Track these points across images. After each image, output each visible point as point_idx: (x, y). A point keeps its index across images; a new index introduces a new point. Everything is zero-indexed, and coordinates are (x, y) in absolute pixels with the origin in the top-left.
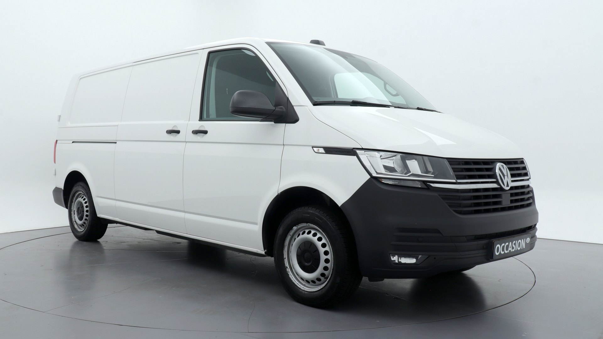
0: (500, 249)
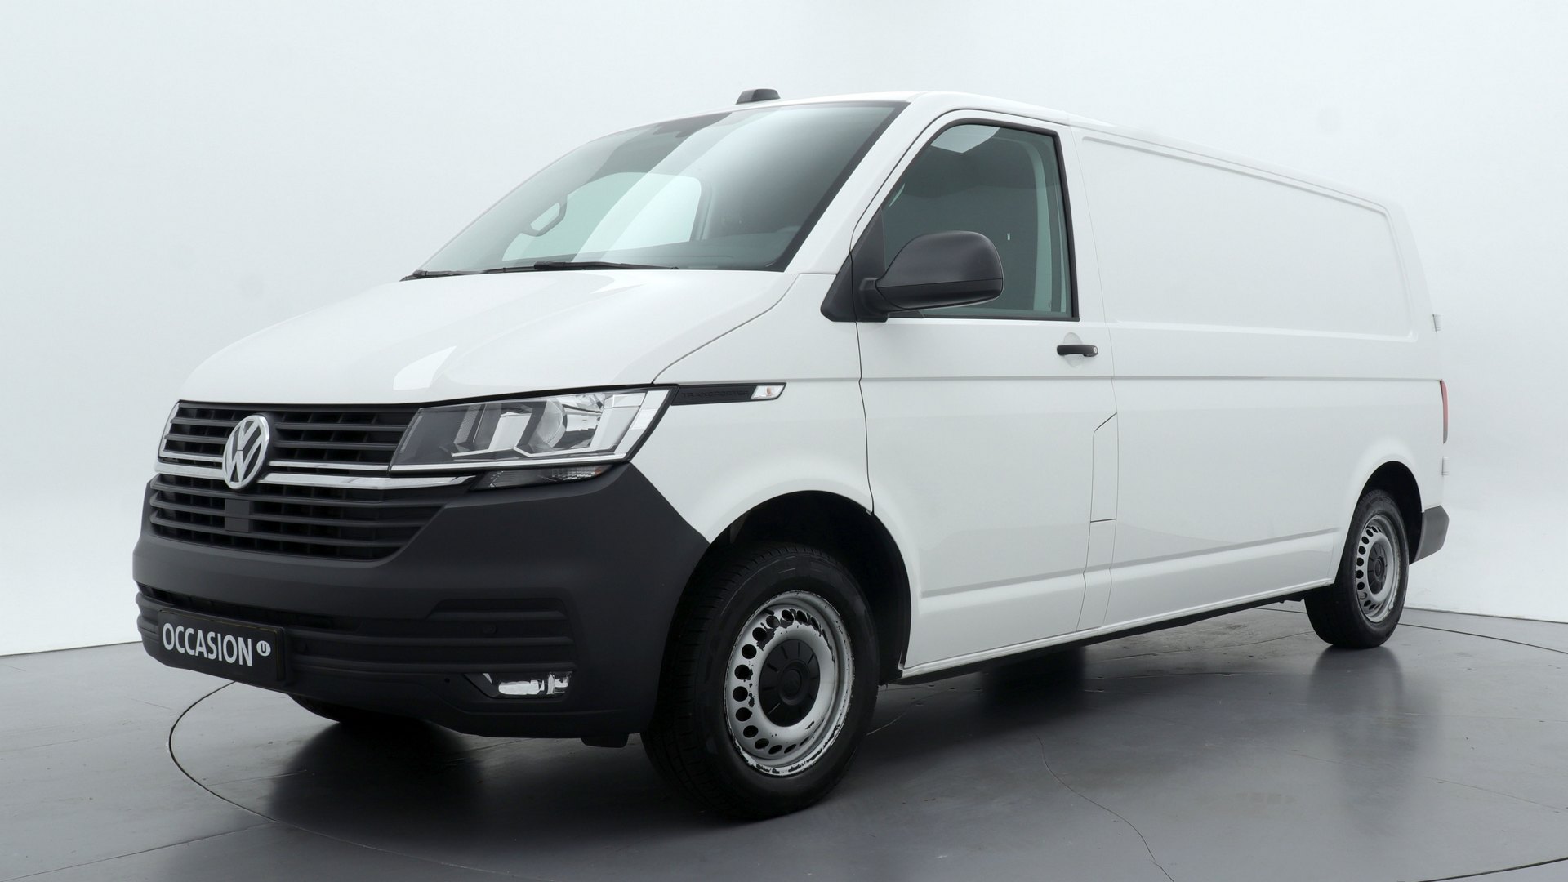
0: (175, 638)
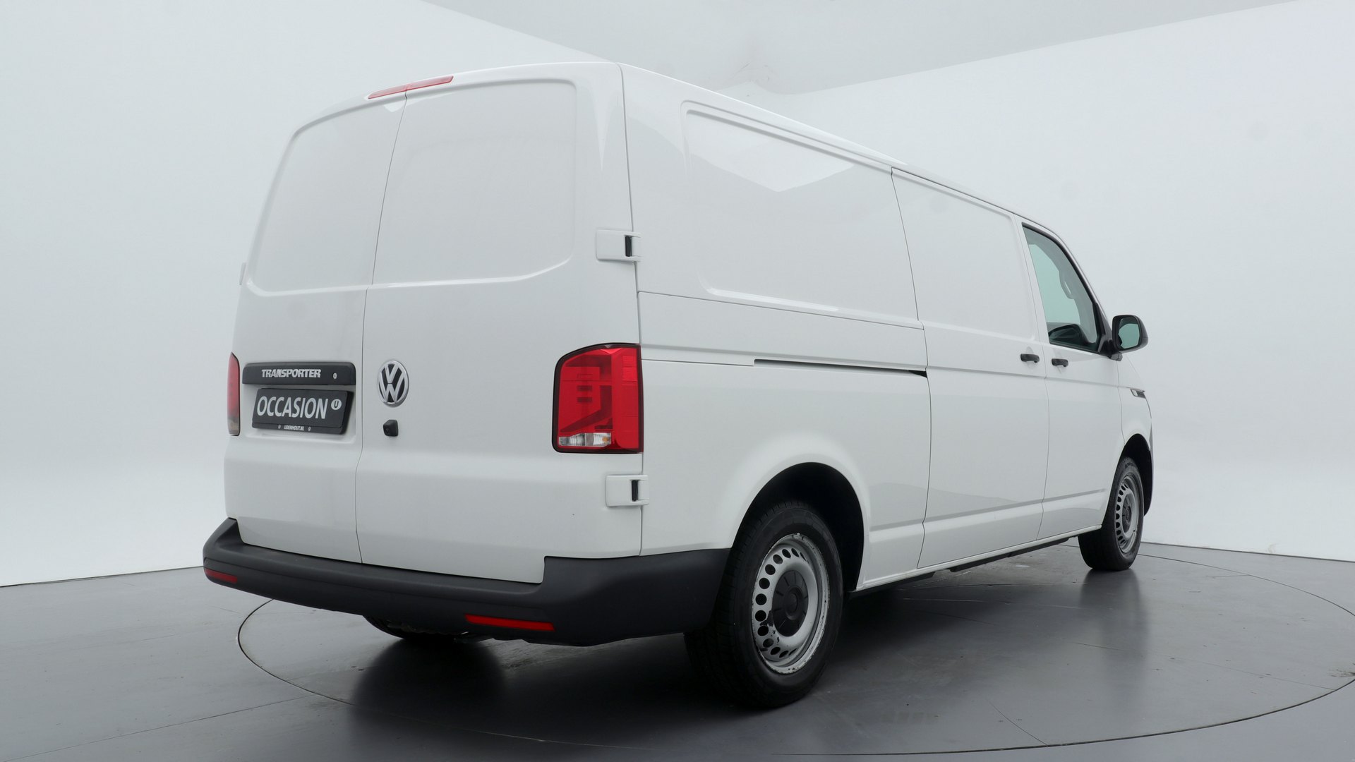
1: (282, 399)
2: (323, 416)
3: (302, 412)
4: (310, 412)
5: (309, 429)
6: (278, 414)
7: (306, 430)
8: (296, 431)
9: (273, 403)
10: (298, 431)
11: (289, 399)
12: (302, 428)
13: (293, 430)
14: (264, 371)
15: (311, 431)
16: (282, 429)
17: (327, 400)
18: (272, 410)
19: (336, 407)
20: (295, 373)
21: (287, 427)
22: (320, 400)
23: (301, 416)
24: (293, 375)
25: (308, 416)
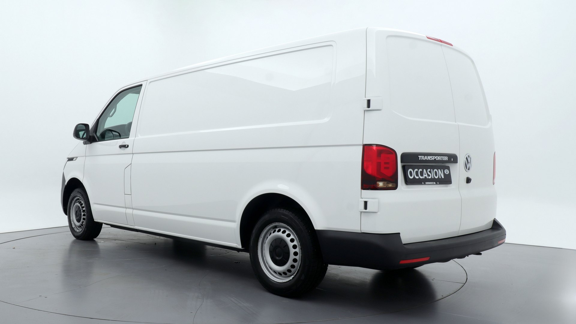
1: (421, 170)
2: (443, 177)
3: (432, 176)
4: (436, 175)
5: (438, 183)
6: (421, 177)
7: (437, 184)
8: (432, 184)
9: (417, 173)
10: (433, 184)
11: (425, 170)
12: (435, 183)
13: (430, 184)
14: (420, 157)
15: (439, 184)
16: (425, 184)
17: (442, 170)
18: (417, 175)
19: (447, 173)
20: (437, 158)
21: (427, 183)
22: (439, 170)
23: (433, 178)
24: (436, 159)
25: (436, 177)
